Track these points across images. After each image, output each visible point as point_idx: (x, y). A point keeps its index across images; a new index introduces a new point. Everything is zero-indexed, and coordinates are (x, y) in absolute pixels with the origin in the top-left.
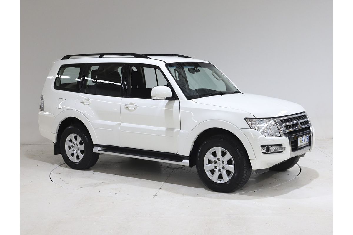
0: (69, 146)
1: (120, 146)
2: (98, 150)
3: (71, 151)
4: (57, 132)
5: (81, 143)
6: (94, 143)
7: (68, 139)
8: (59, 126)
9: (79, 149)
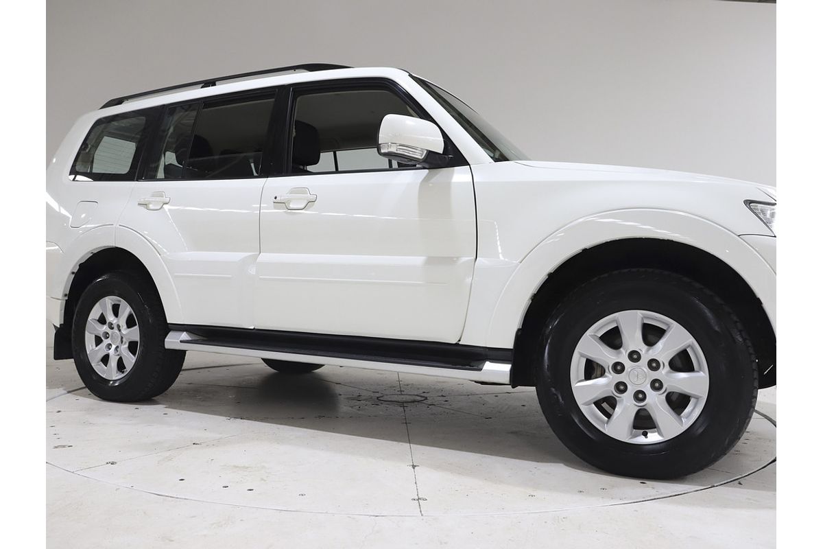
0: (96, 336)
1: (252, 328)
2: (181, 342)
3: (102, 350)
4: (66, 295)
5: (130, 323)
6: (169, 321)
7: (95, 313)
8: (73, 276)
9: (124, 340)
